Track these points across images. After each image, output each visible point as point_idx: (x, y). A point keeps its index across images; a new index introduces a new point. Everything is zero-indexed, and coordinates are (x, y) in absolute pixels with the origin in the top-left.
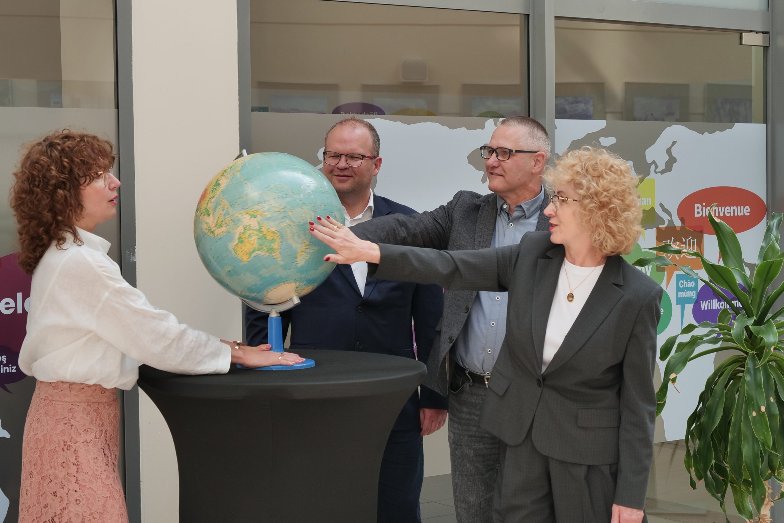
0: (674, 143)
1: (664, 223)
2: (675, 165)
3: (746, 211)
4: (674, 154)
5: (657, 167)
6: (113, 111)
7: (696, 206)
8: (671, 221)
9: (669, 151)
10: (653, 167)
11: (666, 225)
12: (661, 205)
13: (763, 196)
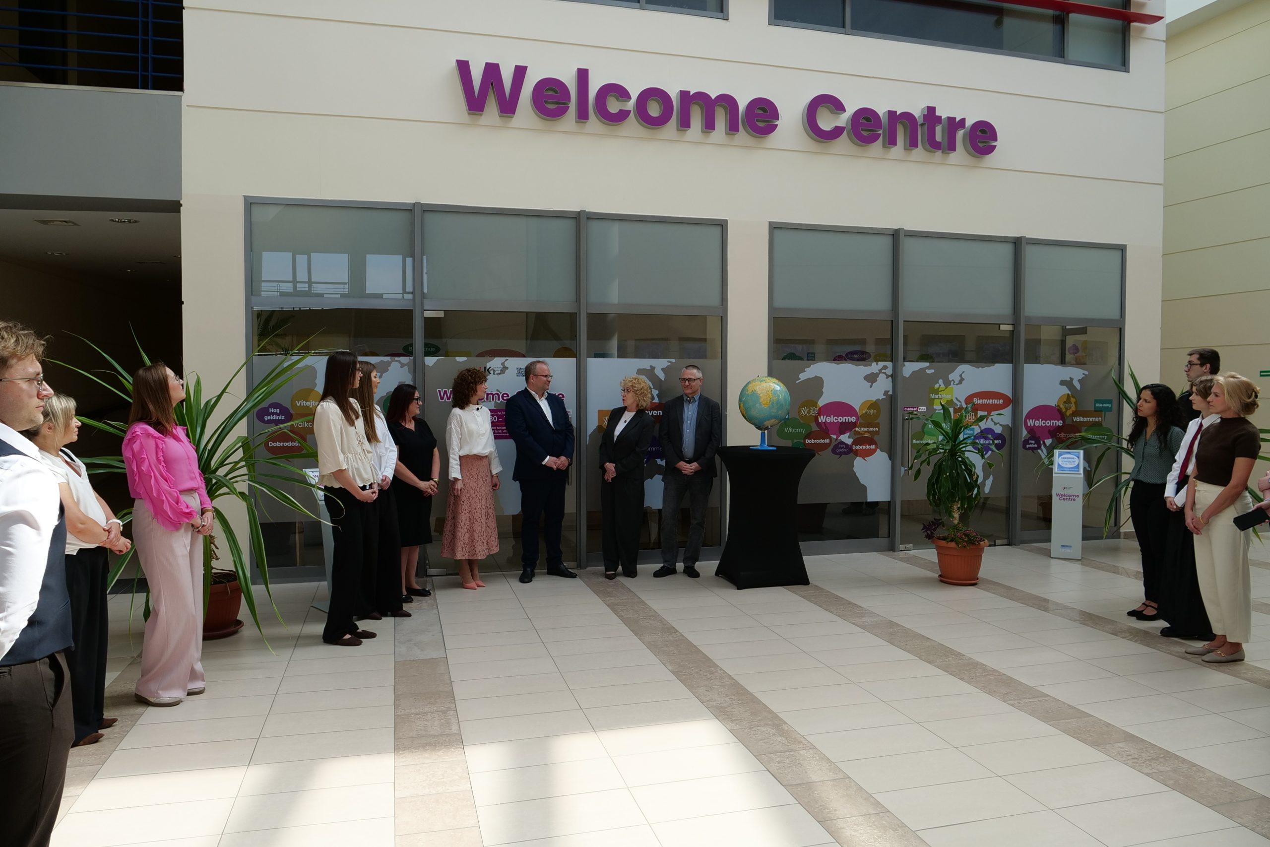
0: (963, 372)
1: (958, 406)
2: (963, 382)
3: (1001, 401)
4: (963, 377)
5: (954, 382)
6: (721, 360)
7: (974, 399)
8: (961, 405)
9: (961, 376)
10: (952, 382)
11: (958, 407)
12: (956, 398)
13: (1010, 396)
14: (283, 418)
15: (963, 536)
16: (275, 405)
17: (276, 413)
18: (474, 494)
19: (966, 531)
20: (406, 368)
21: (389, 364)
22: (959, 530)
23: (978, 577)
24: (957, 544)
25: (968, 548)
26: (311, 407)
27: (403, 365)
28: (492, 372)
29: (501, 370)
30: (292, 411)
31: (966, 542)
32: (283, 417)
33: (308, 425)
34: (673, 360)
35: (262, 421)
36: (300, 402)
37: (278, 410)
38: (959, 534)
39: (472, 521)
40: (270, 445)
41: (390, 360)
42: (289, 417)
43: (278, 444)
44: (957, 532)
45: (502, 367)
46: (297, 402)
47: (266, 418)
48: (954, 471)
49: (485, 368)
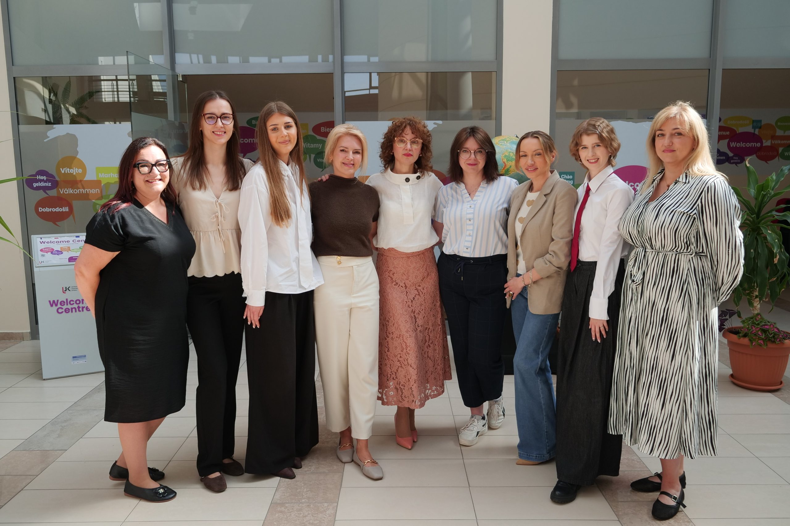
14: (49, 185)
15: (759, 332)
16: (42, 172)
17: (43, 180)
19: (764, 325)
22: (755, 324)
23: (782, 380)
24: (750, 340)
25: (765, 347)
26: (74, 174)
31: (762, 339)
32: (50, 184)
33: (73, 191)
34: (440, 122)
35: (32, 187)
36: (64, 169)
37: (45, 178)
38: (754, 329)
40: (40, 211)
42: (55, 184)
43: (47, 210)
44: (752, 326)
46: (61, 169)
47: (35, 185)
48: (752, 251)
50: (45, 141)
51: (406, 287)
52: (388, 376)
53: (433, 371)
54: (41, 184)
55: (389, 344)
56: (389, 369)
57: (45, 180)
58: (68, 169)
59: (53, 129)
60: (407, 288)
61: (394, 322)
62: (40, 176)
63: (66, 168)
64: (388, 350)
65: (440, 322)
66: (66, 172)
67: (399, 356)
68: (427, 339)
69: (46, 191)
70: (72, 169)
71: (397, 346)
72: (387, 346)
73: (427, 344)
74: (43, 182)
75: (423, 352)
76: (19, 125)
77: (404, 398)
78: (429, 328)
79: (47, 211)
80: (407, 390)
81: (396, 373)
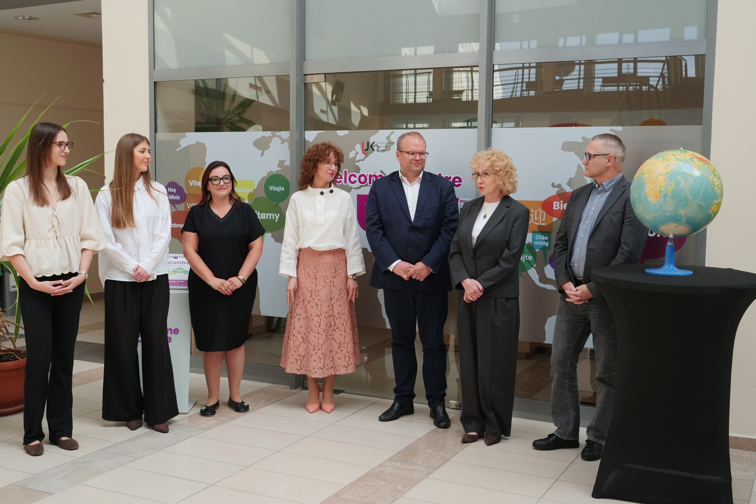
14: (179, 199)
18: (311, 297)
20: (286, 144)
21: (269, 139)
27: (283, 141)
28: (375, 148)
29: (386, 146)
30: (186, 192)
32: (179, 197)
36: (192, 181)
39: (308, 329)
41: (271, 135)
45: (387, 142)
46: (190, 181)
49: (368, 143)
50: (177, 150)
51: (316, 278)
52: (291, 349)
53: (337, 351)
54: (171, 196)
55: (295, 323)
56: (292, 343)
57: (175, 193)
58: (196, 182)
59: (185, 137)
60: (317, 280)
61: (302, 306)
62: (170, 188)
63: (194, 180)
64: (294, 328)
65: (348, 312)
66: (194, 185)
67: (303, 333)
68: (333, 324)
69: (175, 205)
70: (199, 181)
71: (303, 326)
72: (293, 325)
73: (332, 328)
74: (173, 194)
75: (328, 335)
76: (157, 132)
77: (302, 367)
78: (335, 315)
79: (175, 227)
80: (306, 361)
81: (298, 347)
